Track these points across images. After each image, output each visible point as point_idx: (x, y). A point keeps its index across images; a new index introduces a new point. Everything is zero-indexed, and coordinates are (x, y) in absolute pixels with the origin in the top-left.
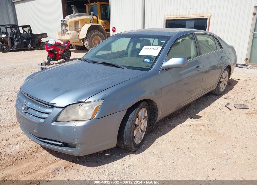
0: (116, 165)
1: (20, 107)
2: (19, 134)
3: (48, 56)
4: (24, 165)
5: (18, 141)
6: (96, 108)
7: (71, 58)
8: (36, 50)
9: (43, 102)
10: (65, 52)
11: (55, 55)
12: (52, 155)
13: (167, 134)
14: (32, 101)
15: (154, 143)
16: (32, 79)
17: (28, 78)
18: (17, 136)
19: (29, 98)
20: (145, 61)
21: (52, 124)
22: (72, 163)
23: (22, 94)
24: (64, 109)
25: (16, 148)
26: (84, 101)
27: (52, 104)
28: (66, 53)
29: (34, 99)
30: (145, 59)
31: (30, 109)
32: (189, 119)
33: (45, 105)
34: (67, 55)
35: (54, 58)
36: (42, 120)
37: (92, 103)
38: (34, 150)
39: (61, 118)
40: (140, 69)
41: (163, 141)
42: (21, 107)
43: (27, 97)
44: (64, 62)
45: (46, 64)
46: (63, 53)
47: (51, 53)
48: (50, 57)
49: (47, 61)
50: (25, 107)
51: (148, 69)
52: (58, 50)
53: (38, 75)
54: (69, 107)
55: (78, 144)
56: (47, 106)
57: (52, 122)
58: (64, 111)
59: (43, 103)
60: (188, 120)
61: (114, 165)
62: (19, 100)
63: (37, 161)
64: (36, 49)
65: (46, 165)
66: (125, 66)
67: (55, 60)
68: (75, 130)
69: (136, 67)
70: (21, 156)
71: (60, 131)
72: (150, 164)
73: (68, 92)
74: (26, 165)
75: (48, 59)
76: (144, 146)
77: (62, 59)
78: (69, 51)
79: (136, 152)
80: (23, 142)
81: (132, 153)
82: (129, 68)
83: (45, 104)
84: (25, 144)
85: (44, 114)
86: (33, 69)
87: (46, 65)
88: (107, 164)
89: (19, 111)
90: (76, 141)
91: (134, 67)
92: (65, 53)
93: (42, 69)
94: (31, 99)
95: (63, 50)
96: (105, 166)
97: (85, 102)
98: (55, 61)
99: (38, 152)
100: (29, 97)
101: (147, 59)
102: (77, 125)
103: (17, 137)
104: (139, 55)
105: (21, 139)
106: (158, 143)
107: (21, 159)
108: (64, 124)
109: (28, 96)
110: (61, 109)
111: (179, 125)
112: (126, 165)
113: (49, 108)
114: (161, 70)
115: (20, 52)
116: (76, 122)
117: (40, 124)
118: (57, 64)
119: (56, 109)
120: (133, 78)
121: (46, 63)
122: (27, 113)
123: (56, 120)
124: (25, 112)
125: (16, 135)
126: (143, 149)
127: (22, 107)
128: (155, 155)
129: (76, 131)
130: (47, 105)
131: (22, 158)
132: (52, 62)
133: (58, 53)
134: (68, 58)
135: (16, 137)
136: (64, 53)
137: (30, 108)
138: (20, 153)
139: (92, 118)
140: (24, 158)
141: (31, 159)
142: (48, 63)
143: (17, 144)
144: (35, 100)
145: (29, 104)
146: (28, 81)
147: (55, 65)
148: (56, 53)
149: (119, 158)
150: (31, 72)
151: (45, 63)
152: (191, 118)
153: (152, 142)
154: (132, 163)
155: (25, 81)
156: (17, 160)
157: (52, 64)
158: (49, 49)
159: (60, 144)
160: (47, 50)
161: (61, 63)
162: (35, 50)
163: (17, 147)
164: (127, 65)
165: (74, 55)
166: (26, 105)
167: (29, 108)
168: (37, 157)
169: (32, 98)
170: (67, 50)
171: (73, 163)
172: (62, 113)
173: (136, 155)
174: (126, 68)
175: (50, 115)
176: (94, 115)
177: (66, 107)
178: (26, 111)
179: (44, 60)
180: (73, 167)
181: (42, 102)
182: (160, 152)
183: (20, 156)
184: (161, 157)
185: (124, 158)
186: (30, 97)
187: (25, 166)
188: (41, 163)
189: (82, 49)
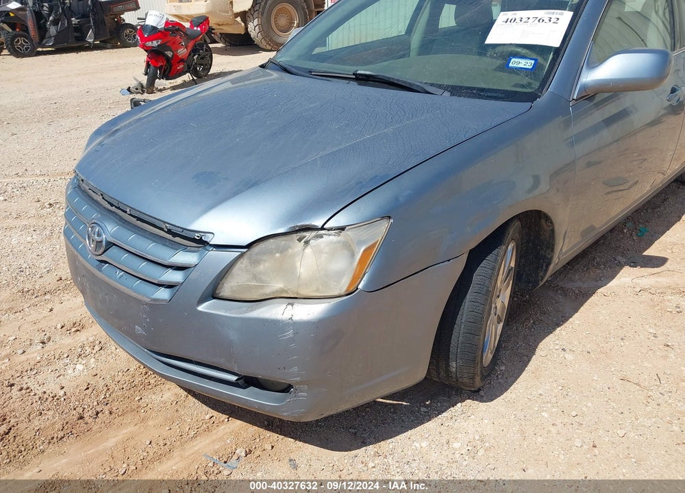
0: (424, 444)
1: (81, 239)
2: (83, 321)
3: (148, 66)
4: (108, 439)
5: (82, 347)
6: (364, 251)
7: (211, 72)
8: (108, 49)
9: (163, 226)
10: (194, 51)
11: (168, 62)
12: (196, 401)
13: (569, 322)
14: (121, 219)
15: (534, 357)
16: (112, 138)
17: (98, 133)
18: (78, 327)
19: (109, 206)
20: (515, 65)
21: (201, 308)
22: (268, 434)
23: (84, 192)
24: (242, 255)
25: (77, 373)
26: (319, 223)
27: (196, 236)
28: (199, 55)
29: (126, 212)
30: (513, 60)
31: (113, 250)
32: (627, 270)
33: (169, 237)
34: (202, 61)
35: (165, 71)
36: (164, 294)
37: (349, 233)
38: (137, 380)
39: (232, 287)
40: (500, 95)
41: (563, 350)
42: (83, 240)
43: (101, 205)
44: (194, 82)
45: (142, 89)
46: (190, 54)
47: (155, 55)
48: (152, 67)
49: (144, 80)
50: (97, 242)
51: (532, 97)
52: (175, 46)
53: (130, 124)
54: (262, 245)
55: (300, 383)
56: (178, 239)
57: (202, 300)
58: (244, 263)
59: (162, 229)
60: (622, 271)
61: (418, 445)
62: (71, 214)
63: (151, 423)
64: (109, 45)
65: (184, 439)
66: (440, 86)
67: (167, 75)
68: (290, 333)
69: (483, 90)
70: (95, 403)
71: (233, 336)
72: (540, 439)
73: (252, 186)
74: (114, 440)
75: (146, 74)
76: (503, 368)
77: (188, 74)
78: (206, 50)
79: (482, 393)
80: (97, 348)
81: (469, 399)
82: (456, 91)
83: (169, 232)
84: (103, 358)
85: (170, 271)
86: (107, 104)
87: (143, 92)
88: (390, 440)
89: (76, 253)
90: (291, 375)
91: (474, 88)
92: (196, 56)
93: (135, 104)
94: (116, 210)
95: (191, 44)
96: (386, 445)
97: (322, 228)
98: (167, 79)
99: (150, 387)
100: (109, 203)
101: (520, 60)
102: (296, 318)
103: (78, 330)
104: (486, 42)
105: (91, 339)
106: (549, 357)
107: (97, 413)
108: (246, 312)
109: (103, 198)
110: (234, 254)
111: (599, 290)
112: (456, 445)
113: (185, 249)
114: (576, 100)
115: (64, 56)
116: (292, 305)
117: (155, 305)
118: (174, 89)
119: (213, 254)
120: (485, 129)
121: (142, 86)
122: (106, 262)
123: (213, 293)
124: (100, 258)
125: (74, 324)
126: (500, 380)
127: (88, 242)
128: (549, 405)
129: (292, 340)
130: (175, 235)
131: (99, 410)
132: (160, 83)
133: (175, 56)
134: (206, 72)
135: (73, 330)
136: (192, 54)
137: (115, 245)
138: (90, 389)
139: (351, 289)
140: (107, 412)
141: (129, 417)
142: (150, 87)
143: (80, 355)
144: (130, 215)
145: (111, 230)
146: (100, 143)
147: (170, 92)
148: (169, 54)
149: (428, 417)
150: (101, 115)
151: (139, 88)
152: (634, 264)
153: (527, 356)
154: (477, 438)
155: (88, 145)
156: (81, 418)
157: (161, 90)
158: (149, 44)
159: (233, 378)
160: (144, 47)
161: (184, 85)
162: (106, 48)
163: (80, 367)
164: (446, 82)
165: (220, 63)
166: (99, 235)
167: (110, 245)
168: (148, 408)
169: (119, 208)
170: (201, 46)
171: (272, 434)
172: (236, 270)
173: (482, 406)
174: (447, 94)
175: (194, 275)
176: (357, 278)
177: (249, 246)
178: (103, 258)
179: (135, 79)
180: (273, 447)
181: (157, 223)
182: (565, 393)
183: (91, 402)
184: (574, 413)
185: (444, 414)
186: (112, 205)
187: (111, 443)
188: (165, 432)
189: (242, 43)
